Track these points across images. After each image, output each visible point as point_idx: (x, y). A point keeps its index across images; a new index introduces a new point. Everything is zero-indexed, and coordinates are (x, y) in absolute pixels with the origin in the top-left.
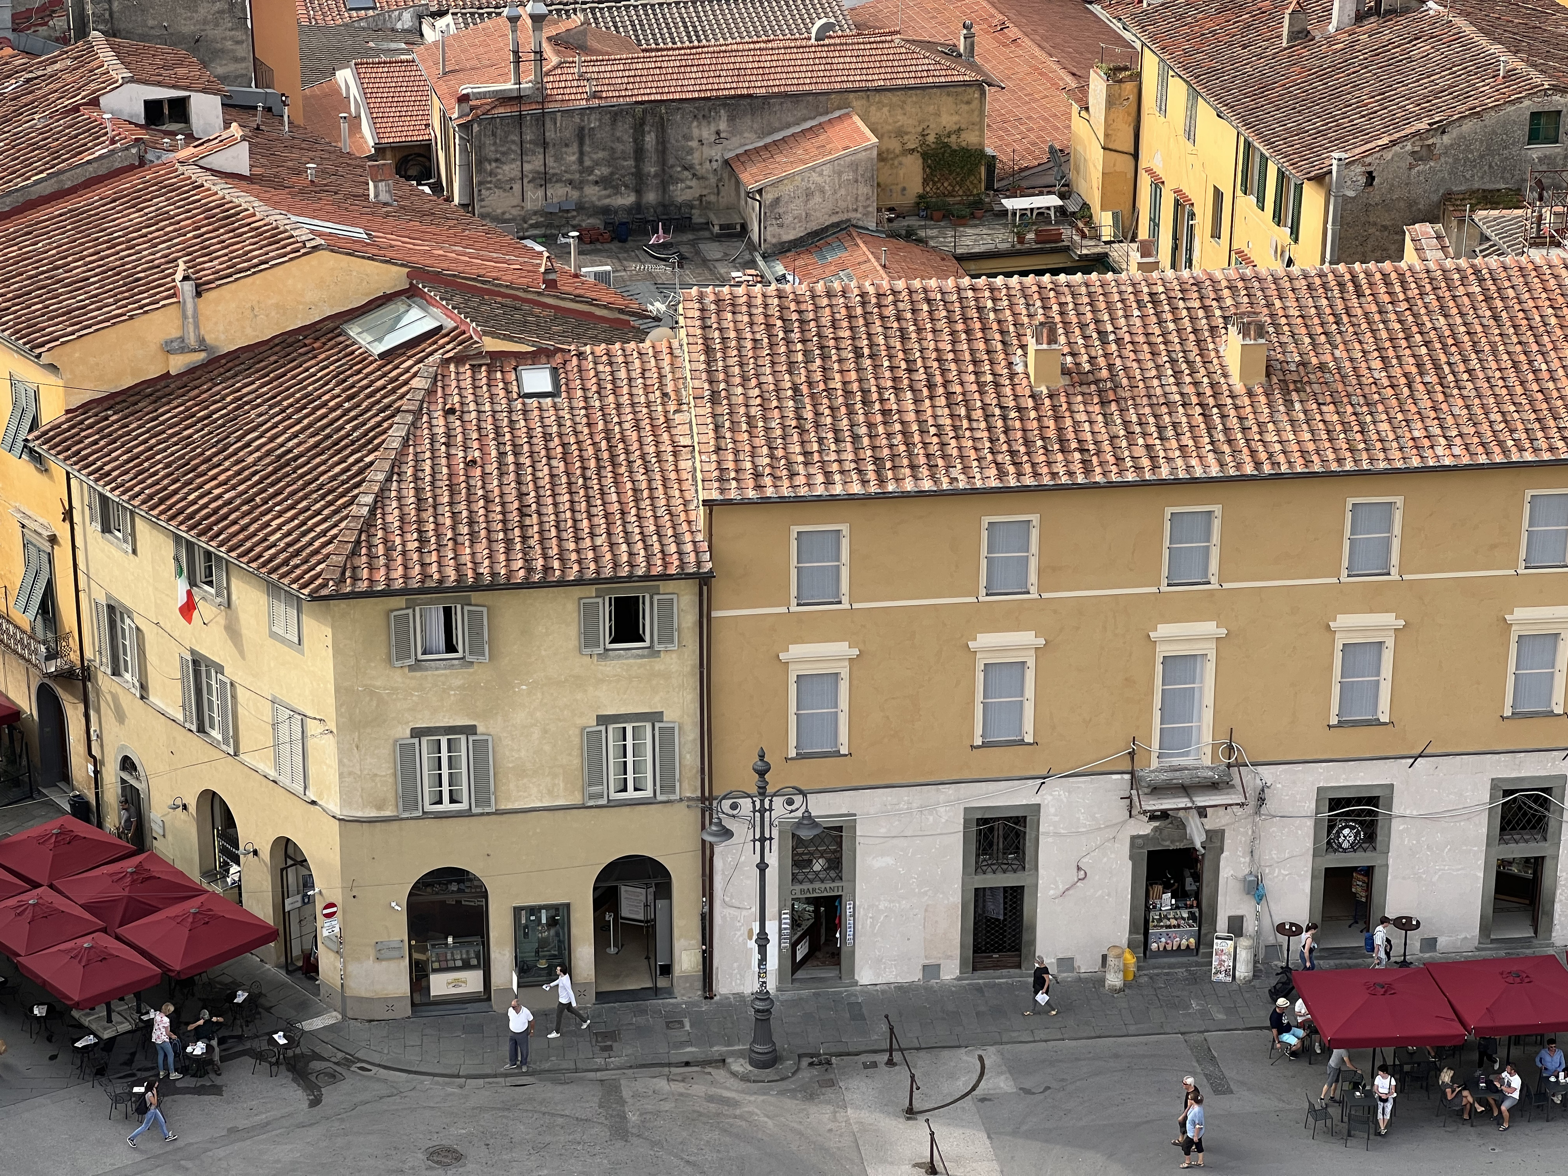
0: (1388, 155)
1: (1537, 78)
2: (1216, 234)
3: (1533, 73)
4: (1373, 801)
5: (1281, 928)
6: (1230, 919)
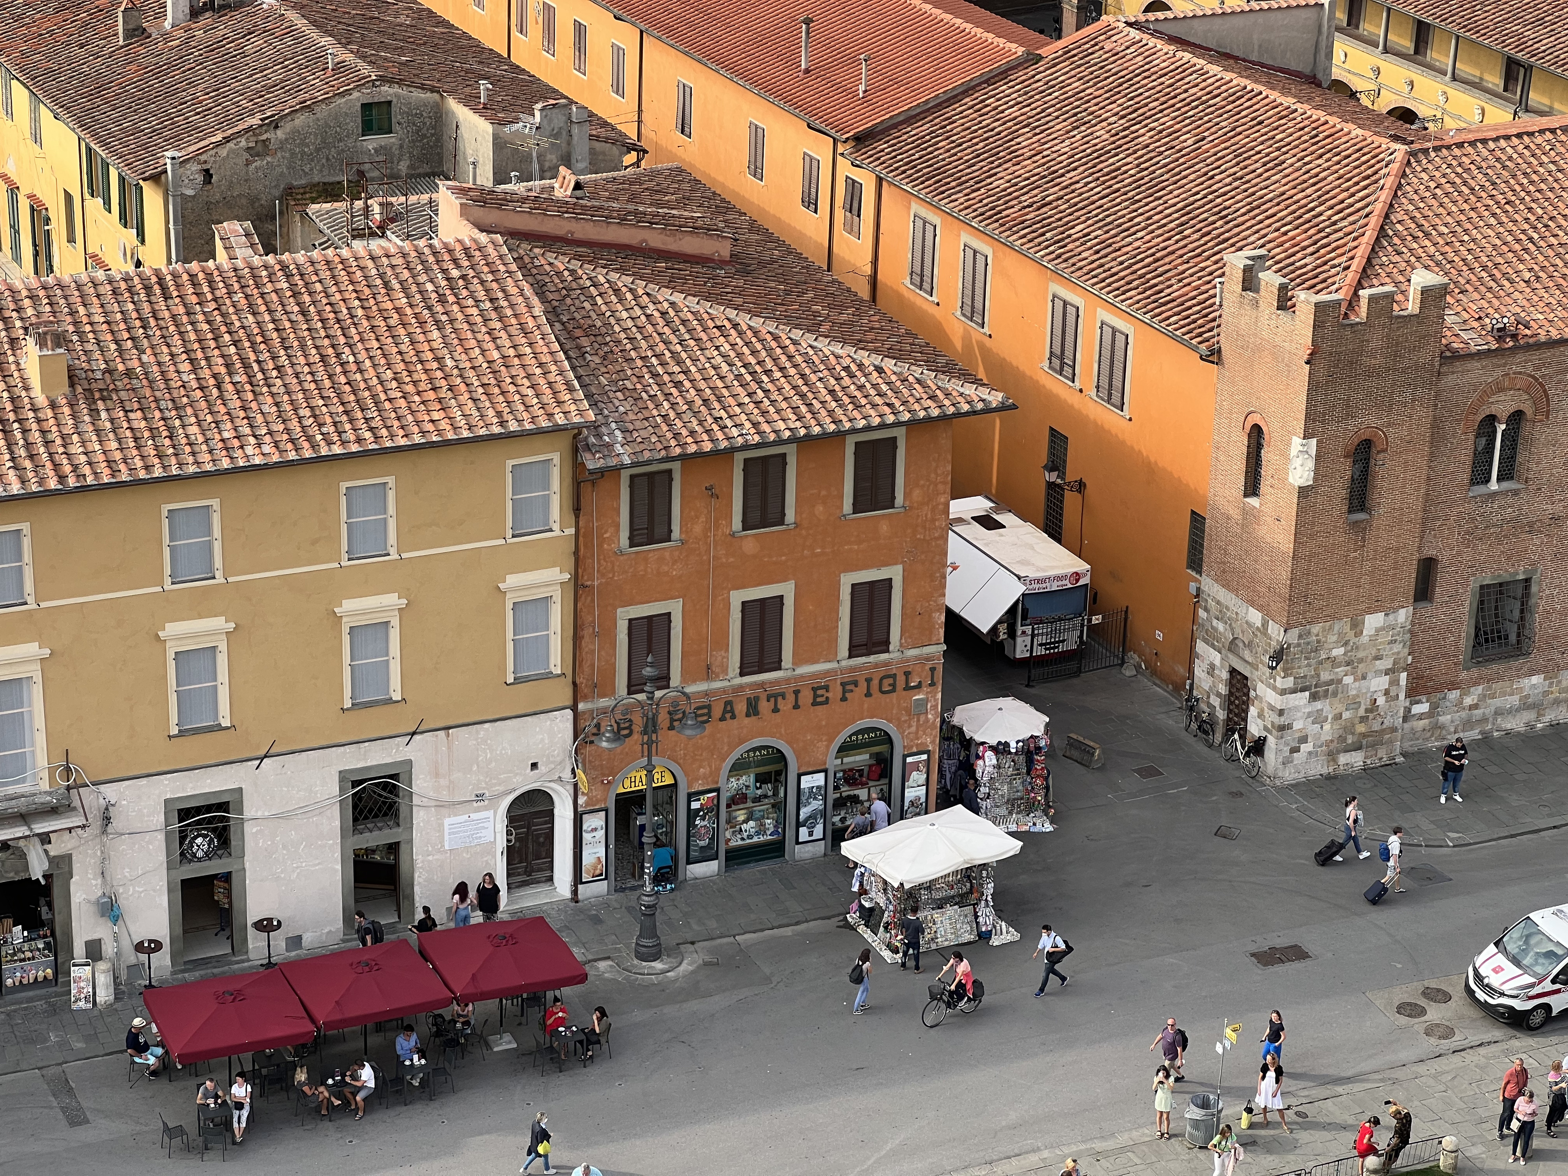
0: (223, 152)
1: (365, 69)
2: (71, 239)
3: (361, 64)
4: (223, 806)
5: (139, 947)
6: (88, 944)
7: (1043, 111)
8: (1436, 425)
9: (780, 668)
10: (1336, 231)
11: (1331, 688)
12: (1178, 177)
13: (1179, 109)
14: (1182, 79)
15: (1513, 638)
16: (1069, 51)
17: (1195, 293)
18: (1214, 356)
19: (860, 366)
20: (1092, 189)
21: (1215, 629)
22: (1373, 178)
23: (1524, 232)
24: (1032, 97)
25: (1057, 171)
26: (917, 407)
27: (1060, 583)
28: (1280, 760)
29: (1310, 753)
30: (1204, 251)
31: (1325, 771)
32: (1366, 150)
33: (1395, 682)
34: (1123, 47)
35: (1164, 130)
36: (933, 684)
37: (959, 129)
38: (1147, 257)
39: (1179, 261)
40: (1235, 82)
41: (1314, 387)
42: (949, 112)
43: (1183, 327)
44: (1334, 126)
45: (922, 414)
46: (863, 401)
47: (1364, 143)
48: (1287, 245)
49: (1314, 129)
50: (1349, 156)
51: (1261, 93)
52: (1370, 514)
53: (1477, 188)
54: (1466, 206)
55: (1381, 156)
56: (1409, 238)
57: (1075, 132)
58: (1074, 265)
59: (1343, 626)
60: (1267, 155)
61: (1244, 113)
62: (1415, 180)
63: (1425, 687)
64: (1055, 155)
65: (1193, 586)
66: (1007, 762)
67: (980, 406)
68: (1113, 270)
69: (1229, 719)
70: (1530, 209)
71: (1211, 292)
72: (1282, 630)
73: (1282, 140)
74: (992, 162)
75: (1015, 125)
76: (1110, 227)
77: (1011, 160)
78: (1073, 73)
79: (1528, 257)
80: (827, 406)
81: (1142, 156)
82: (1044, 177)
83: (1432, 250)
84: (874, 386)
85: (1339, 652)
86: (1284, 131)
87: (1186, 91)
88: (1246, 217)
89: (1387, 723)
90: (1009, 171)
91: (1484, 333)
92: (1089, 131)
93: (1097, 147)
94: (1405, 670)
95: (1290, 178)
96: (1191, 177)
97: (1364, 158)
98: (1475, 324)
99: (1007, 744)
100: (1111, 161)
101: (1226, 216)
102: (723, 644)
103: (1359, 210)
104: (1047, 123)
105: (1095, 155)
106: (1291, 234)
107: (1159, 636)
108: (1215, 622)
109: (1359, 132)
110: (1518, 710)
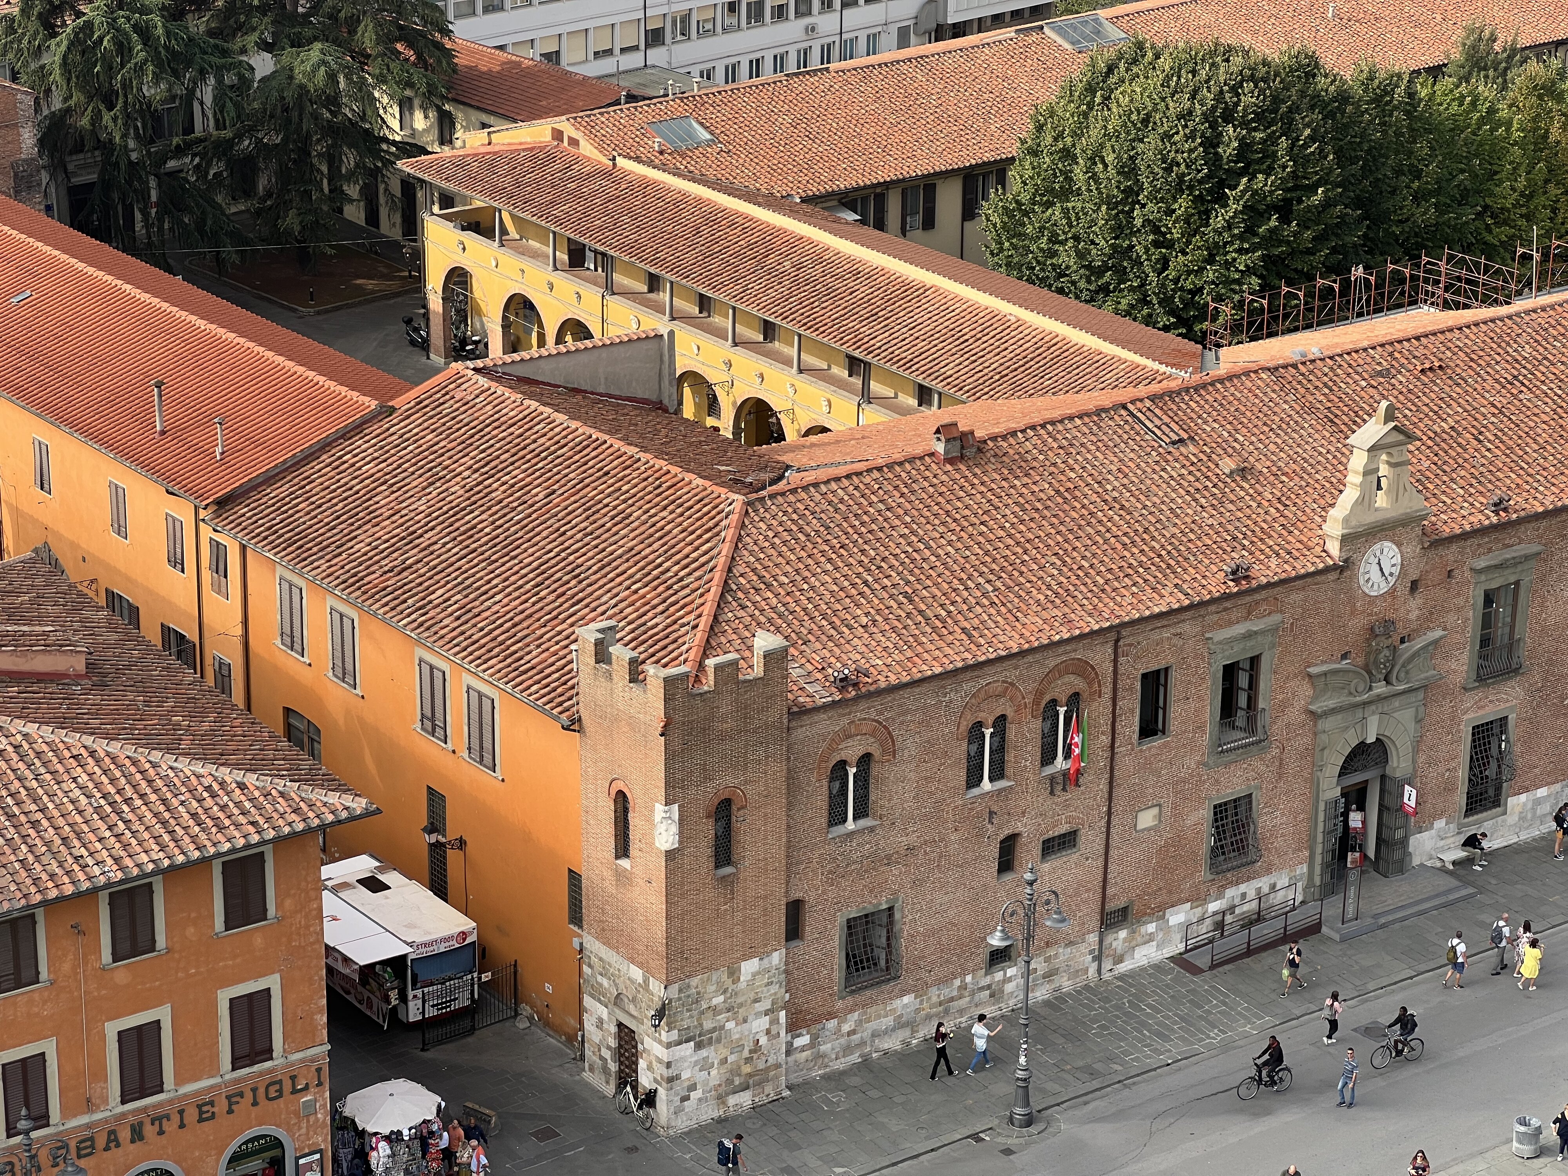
7: (399, 466)
8: (791, 776)
9: (162, 1091)
10: (683, 588)
11: (714, 1035)
12: (531, 534)
13: (529, 461)
14: (530, 429)
15: (883, 963)
16: (421, 402)
17: (553, 659)
18: (574, 725)
19: (222, 784)
20: (450, 550)
21: (601, 985)
22: (715, 531)
23: (858, 575)
24: (388, 451)
25: (415, 532)
26: (281, 822)
27: (447, 944)
28: (672, 1110)
29: (700, 1100)
30: (560, 614)
31: (715, 1115)
32: (706, 501)
33: (775, 1021)
34: (473, 396)
35: (516, 483)
36: (320, 1084)
37: (318, 489)
38: (506, 622)
39: (537, 624)
40: (580, 431)
41: (670, 756)
42: (307, 470)
43: (544, 696)
44: (676, 475)
45: (287, 830)
46: (227, 822)
47: (704, 493)
48: (638, 604)
49: (657, 479)
50: (691, 507)
51: (605, 442)
52: (736, 868)
53: (813, 534)
54: (803, 554)
55: (722, 506)
56: (752, 591)
57: (431, 489)
58: (436, 633)
59: (722, 975)
60: (615, 508)
61: (591, 463)
62: (754, 531)
63: (805, 1020)
64: (413, 514)
65: (576, 942)
66: (402, 1150)
67: (344, 815)
68: (475, 637)
69: (621, 1071)
70: (863, 551)
71: (569, 658)
72: (663, 986)
73: (627, 492)
74: (352, 524)
75: (373, 482)
76: (469, 590)
77: (370, 521)
78: (426, 425)
79: (864, 602)
80: (190, 831)
81: (496, 513)
82: (403, 538)
83: (774, 601)
84: (238, 804)
85: (719, 1000)
86: (629, 482)
87: (535, 441)
88: (598, 575)
89: (771, 1061)
90: (369, 533)
91: (827, 684)
92: (444, 487)
93: (453, 504)
94: (782, 1008)
95: (637, 532)
96: (544, 534)
97: (705, 509)
98: (819, 676)
99: (399, 1133)
100: (467, 518)
101: (579, 575)
102: (100, 1074)
103: (703, 565)
104: (404, 479)
105: (451, 513)
106: (641, 592)
107: (549, 988)
108: (599, 978)
109: (700, 481)
110: (894, 1030)
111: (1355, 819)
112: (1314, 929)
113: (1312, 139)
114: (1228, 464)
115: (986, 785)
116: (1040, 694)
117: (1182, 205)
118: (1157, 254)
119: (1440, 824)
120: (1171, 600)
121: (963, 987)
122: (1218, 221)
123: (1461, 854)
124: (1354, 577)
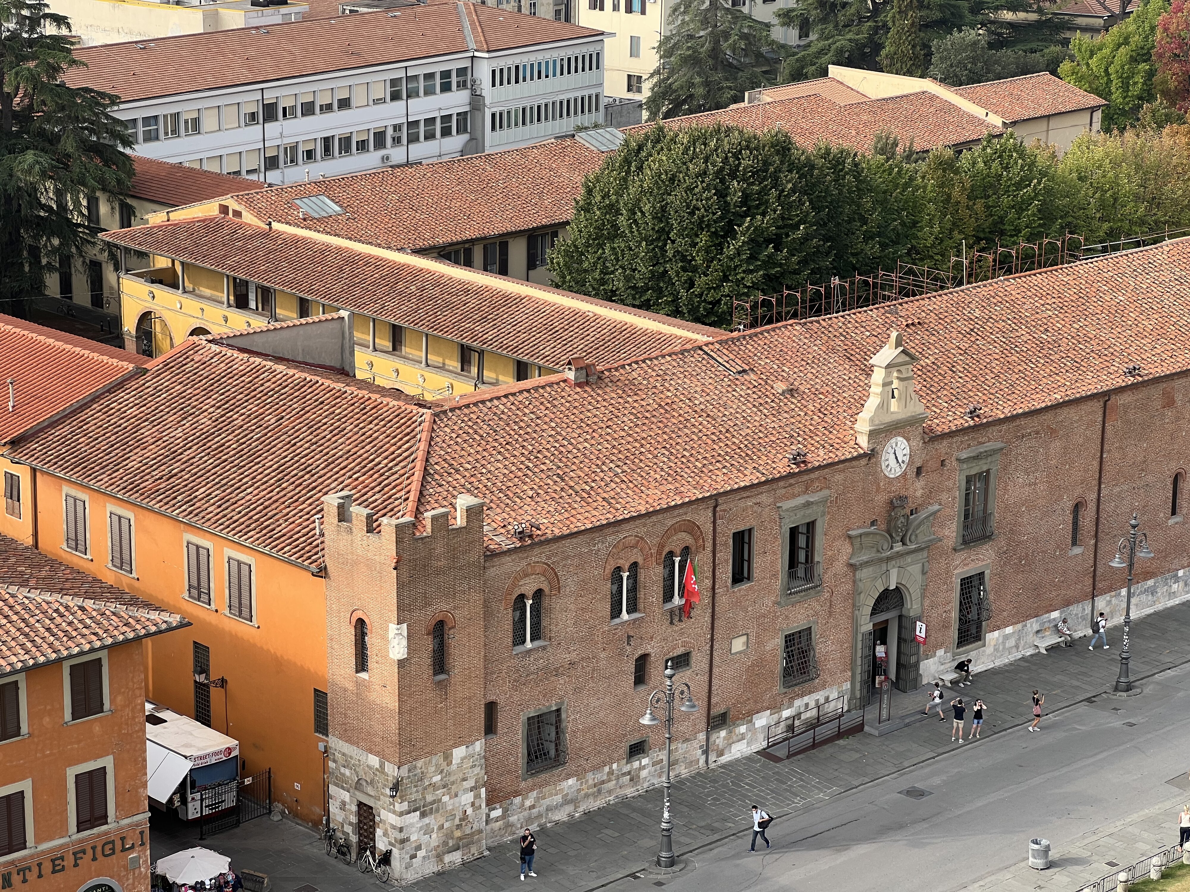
7: (157, 408)
8: (486, 604)
9: (25, 848)
10: (393, 474)
11: (434, 806)
12: (269, 446)
13: (260, 398)
14: (257, 377)
15: (553, 753)
16: (168, 364)
17: (299, 528)
18: (322, 572)
19: (67, 608)
20: (206, 462)
21: (343, 775)
22: (412, 434)
23: (522, 463)
24: (146, 399)
25: (176, 451)
26: (116, 633)
27: (217, 757)
28: (404, 866)
29: (424, 857)
30: (300, 498)
31: (436, 869)
32: (402, 415)
33: (478, 796)
34: (208, 358)
35: (252, 414)
36: (143, 844)
37: (93, 428)
38: (258, 506)
39: (283, 506)
40: (297, 376)
41: (401, 586)
42: (83, 416)
43: (295, 553)
44: (376, 400)
45: (121, 638)
46: (74, 634)
47: (400, 410)
48: (359, 487)
49: (362, 404)
50: (391, 421)
51: (317, 382)
52: (449, 675)
53: (485, 435)
54: (479, 449)
55: (414, 418)
56: (445, 474)
57: (185, 422)
58: (203, 517)
59: (438, 759)
60: (332, 425)
61: (308, 397)
62: (441, 433)
63: (498, 797)
64: (172, 440)
65: (321, 746)
67: (164, 626)
68: (235, 518)
69: (360, 841)
70: (523, 447)
71: (311, 526)
72: (396, 767)
73: (340, 414)
74: (125, 449)
75: (137, 420)
76: (226, 487)
77: (138, 446)
78: (174, 379)
79: (529, 481)
80: (47, 640)
81: (239, 434)
82: (168, 456)
83: (463, 481)
84: (81, 621)
85: (437, 778)
86: (340, 407)
87: (262, 385)
88: (326, 470)
89: (476, 827)
90: (139, 454)
91: (509, 536)
92: (195, 420)
93: (204, 431)
94: (483, 786)
95: (352, 440)
96: (279, 446)
97: (402, 421)
98: (503, 531)
99: (203, 883)
100: (216, 440)
101: (311, 471)
103: (406, 458)
104: (161, 417)
105: (203, 436)
106: (361, 479)
107: (297, 786)
108: (342, 770)
109: (395, 403)
110: (561, 806)
111: (880, 651)
112: (859, 728)
113: (793, 191)
114: (780, 387)
115: (625, 616)
116: (661, 546)
117: (703, 239)
118: (685, 276)
119: (940, 652)
120: (750, 478)
121: (611, 772)
122: (730, 250)
123: (954, 676)
124: (878, 464)
